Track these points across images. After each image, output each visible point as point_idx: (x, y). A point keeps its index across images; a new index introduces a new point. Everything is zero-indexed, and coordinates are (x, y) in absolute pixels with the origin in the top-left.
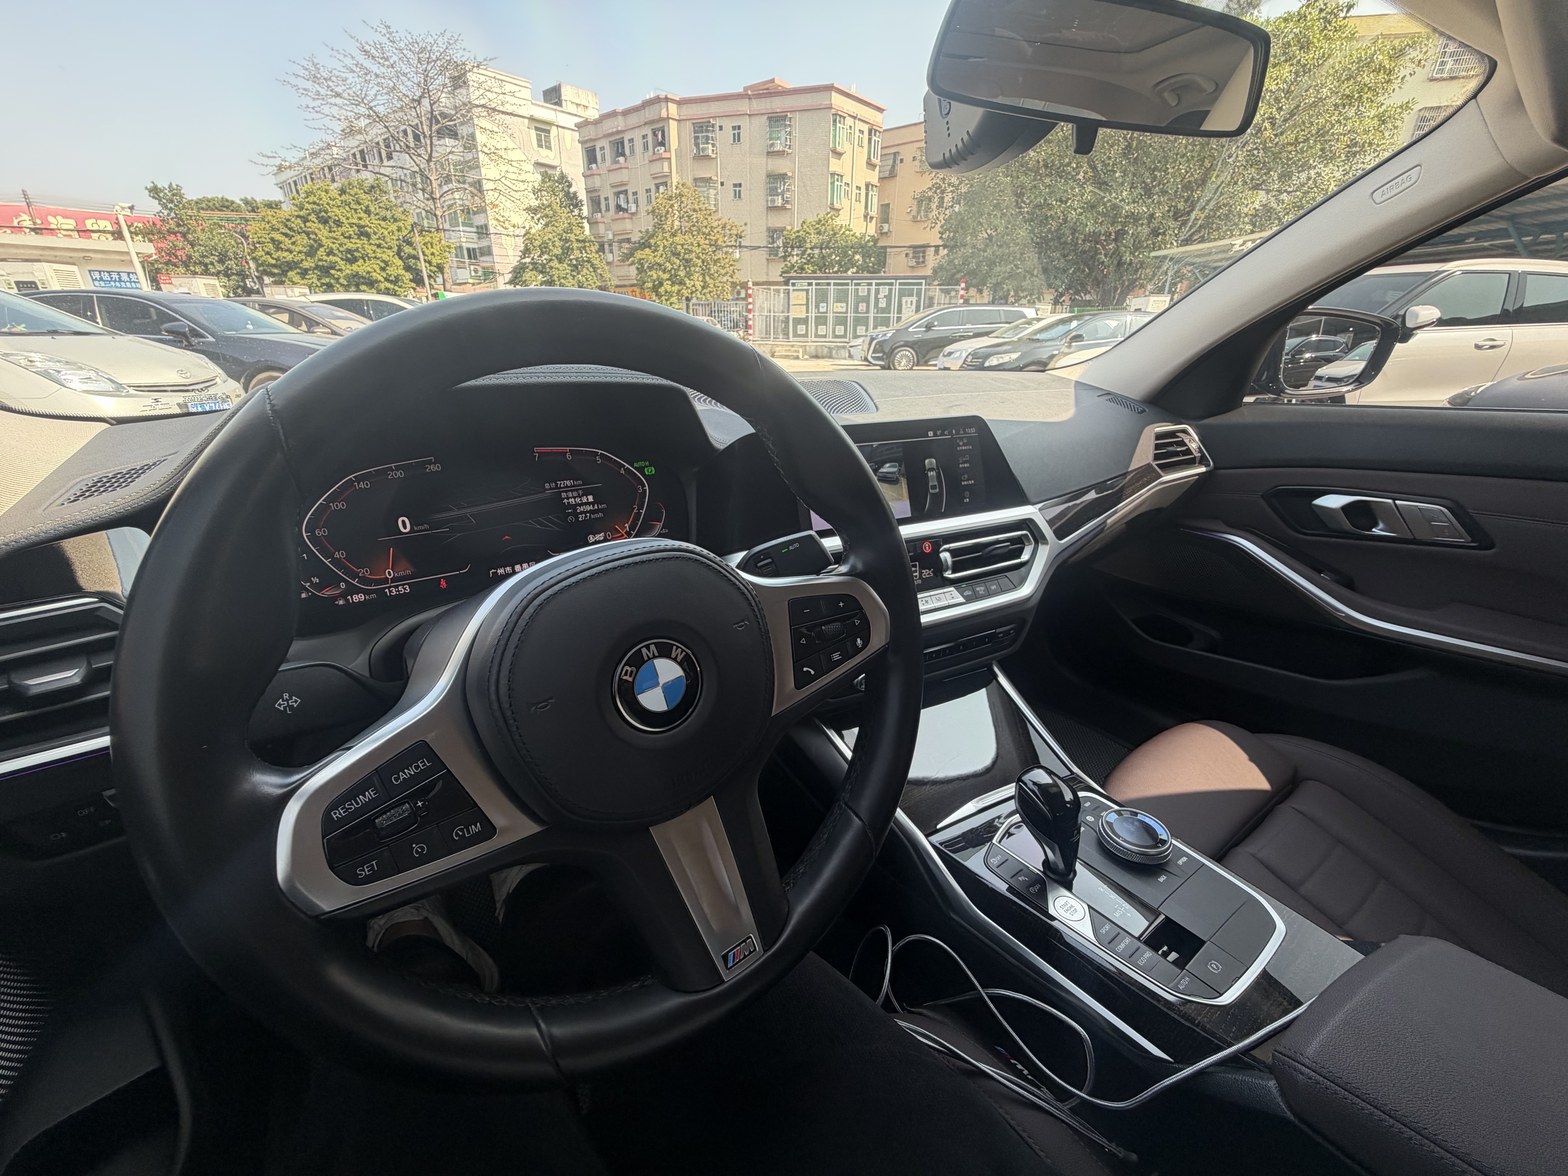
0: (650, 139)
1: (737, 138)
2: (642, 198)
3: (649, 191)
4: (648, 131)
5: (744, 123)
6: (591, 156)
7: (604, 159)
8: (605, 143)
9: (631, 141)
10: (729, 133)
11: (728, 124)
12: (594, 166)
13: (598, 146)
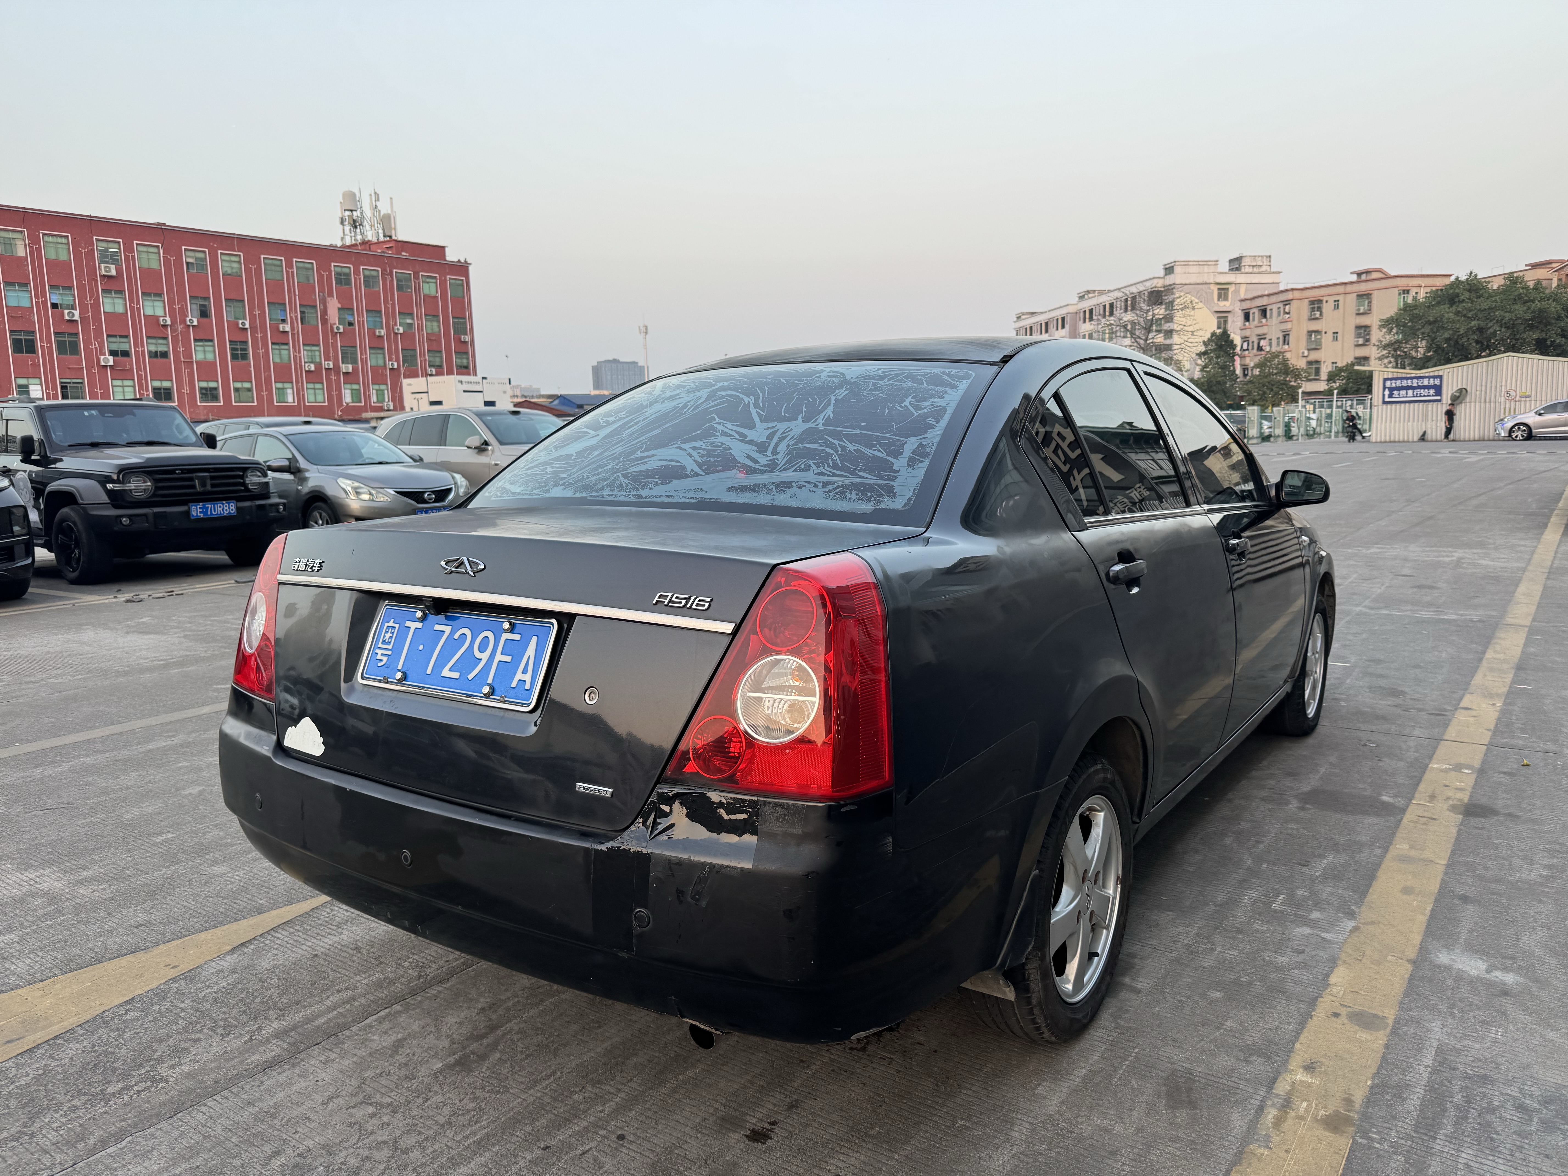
0: (1282, 310)
1: (1337, 307)
2: (1274, 342)
3: (1278, 338)
4: (1281, 305)
5: (1341, 298)
6: (1247, 317)
7: (1254, 320)
8: (1256, 311)
9: (1271, 310)
10: (1331, 304)
11: (1331, 299)
12: (1247, 324)
13: (1251, 311)
